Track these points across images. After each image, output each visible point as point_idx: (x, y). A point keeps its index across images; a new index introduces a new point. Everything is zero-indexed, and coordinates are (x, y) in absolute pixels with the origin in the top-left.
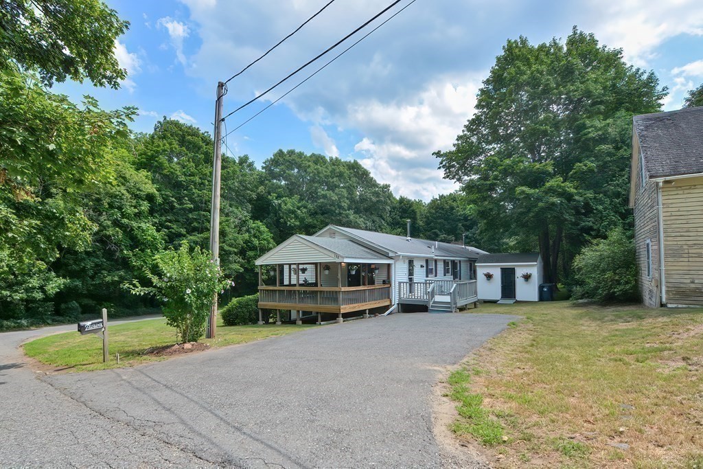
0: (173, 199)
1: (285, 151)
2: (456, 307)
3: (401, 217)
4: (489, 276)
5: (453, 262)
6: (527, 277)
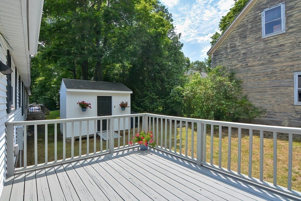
4: (85, 107)
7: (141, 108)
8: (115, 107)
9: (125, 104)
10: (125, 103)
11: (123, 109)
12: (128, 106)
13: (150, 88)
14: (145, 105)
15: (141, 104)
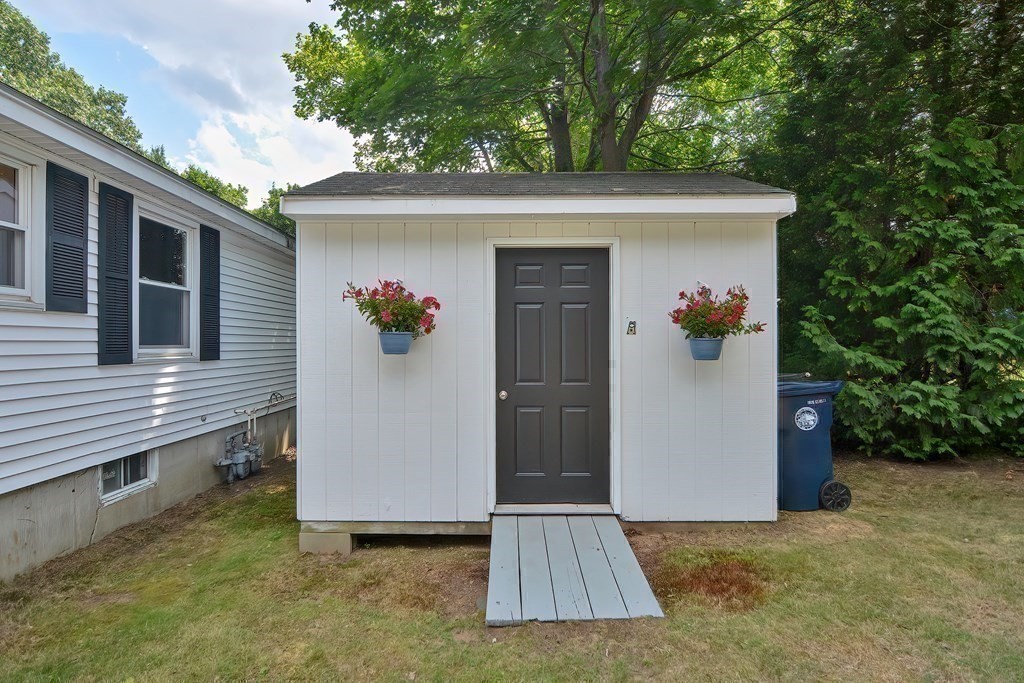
7: (882, 352)
8: (632, 328)
9: (726, 306)
10: (720, 296)
11: (706, 343)
12: (747, 320)
13: (975, 186)
14: (920, 328)
15: (883, 322)
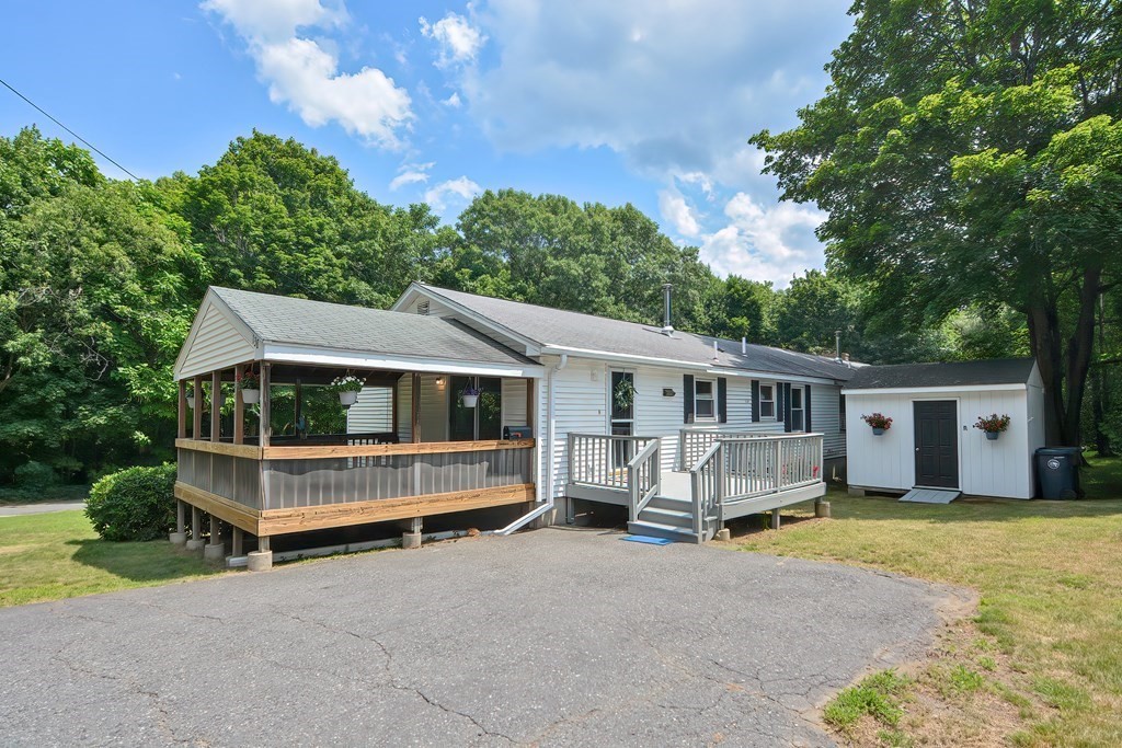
0: (236, 271)
1: (495, 193)
2: (718, 521)
3: (731, 315)
4: (879, 425)
5: (784, 387)
6: (995, 428)
8: (965, 428)
11: (991, 434)
